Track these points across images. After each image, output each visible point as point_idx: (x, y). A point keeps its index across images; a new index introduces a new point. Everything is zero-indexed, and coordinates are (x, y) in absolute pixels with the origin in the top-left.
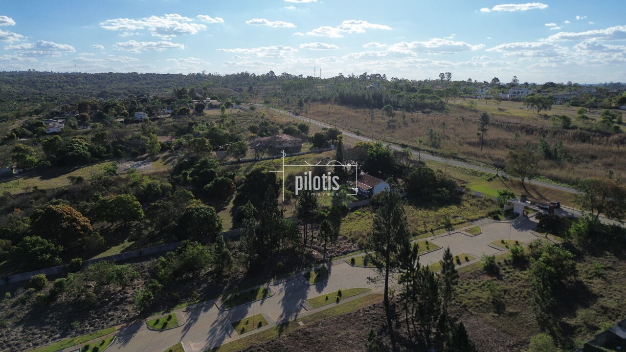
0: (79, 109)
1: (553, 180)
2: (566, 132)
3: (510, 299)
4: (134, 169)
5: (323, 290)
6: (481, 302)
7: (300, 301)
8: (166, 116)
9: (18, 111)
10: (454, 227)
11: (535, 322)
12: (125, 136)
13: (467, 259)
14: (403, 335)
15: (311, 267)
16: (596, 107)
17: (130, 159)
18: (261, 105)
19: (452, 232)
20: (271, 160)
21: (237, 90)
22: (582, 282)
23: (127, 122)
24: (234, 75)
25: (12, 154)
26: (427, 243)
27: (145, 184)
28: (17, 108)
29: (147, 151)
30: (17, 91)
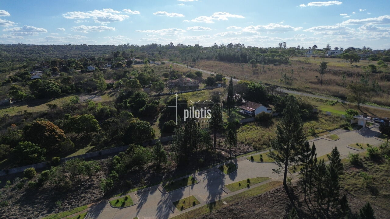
0: (51, 65)
1: (377, 104)
2: (375, 75)
3: (379, 185)
4: (90, 100)
5: (235, 179)
6: (358, 187)
7: (220, 187)
8: (108, 68)
9: (12, 67)
10: (318, 135)
12: (83, 80)
15: (223, 163)
17: (87, 93)
18: (168, 62)
19: (318, 138)
23: (82, 72)
25: (9, 91)
27: (99, 108)
29: (98, 89)
30: (11, 56)
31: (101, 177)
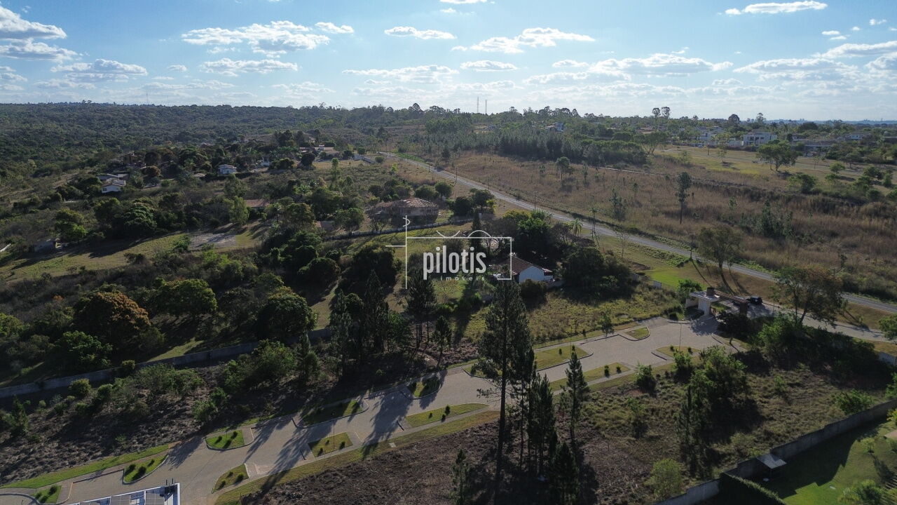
0: (146, 160)
1: (764, 267)
2: (804, 198)
3: (657, 420)
4: (211, 244)
5: (428, 405)
6: (620, 423)
7: (397, 419)
8: (261, 171)
9: (66, 160)
10: (615, 328)
11: (677, 448)
12: (203, 199)
13: (619, 370)
14: (513, 461)
15: (419, 377)
16: (861, 161)
17: (208, 229)
18: (393, 155)
19: (611, 335)
20: (394, 234)
21: (366, 131)
22: (754, 401)
23: (208, 179)
24: (363, 109)
25: (56, 222)
26: (574, 348)
27: (222, 265)
28: (66, 157)
29: (231, 220)
30: (66, 131)
31: (201, 398)
